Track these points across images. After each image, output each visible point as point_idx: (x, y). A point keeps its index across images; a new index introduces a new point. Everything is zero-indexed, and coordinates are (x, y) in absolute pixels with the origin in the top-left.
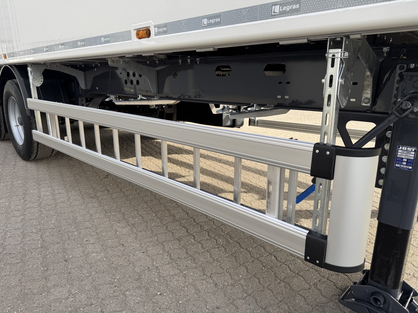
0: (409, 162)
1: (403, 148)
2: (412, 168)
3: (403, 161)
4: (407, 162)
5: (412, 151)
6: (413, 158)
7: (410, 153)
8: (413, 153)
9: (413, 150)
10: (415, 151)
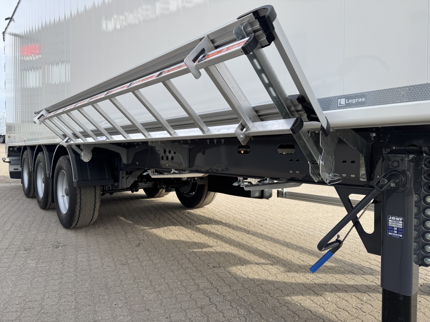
0: (399, 230)
1: (393, 218)
2: (402, 236)
3: (394, 230)
4: (397, 230)
5: (400, 221)
6: (402, 227)
7: (399, 222)
8: (401, 222)
9: (401, 219)
10: (402, 221)
